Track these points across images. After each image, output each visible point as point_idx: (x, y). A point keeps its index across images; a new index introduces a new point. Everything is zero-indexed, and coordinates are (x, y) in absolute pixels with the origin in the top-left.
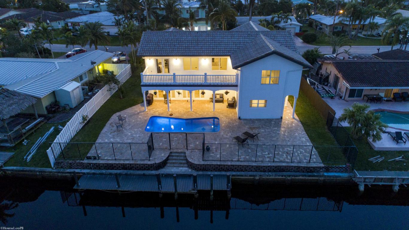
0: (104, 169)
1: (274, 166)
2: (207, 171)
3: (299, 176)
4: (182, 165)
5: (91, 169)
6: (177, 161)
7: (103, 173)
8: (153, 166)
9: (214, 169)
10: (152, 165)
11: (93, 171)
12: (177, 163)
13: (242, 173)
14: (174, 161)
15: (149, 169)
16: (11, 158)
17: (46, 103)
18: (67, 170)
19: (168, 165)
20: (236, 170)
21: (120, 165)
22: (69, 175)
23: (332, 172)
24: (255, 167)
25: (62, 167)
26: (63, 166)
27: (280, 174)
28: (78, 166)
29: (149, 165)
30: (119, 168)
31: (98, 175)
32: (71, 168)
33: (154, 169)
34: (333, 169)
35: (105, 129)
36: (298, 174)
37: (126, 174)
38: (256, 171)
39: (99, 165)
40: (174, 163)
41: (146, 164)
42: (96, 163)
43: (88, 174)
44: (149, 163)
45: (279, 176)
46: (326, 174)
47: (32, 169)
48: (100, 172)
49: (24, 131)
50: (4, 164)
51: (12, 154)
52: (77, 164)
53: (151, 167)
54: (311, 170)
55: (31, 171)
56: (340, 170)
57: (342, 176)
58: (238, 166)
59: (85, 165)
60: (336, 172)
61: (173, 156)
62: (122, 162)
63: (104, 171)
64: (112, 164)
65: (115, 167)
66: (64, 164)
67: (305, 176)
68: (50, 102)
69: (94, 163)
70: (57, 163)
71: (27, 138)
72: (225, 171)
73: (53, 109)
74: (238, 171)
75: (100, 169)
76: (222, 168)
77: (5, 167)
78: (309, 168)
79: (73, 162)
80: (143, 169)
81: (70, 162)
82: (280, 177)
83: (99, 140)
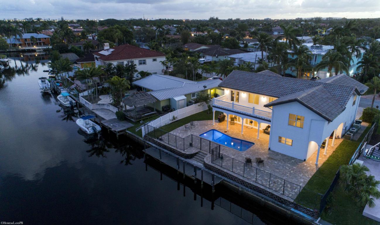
1: (254, 185)
2: (211, 170)
3: (270, 201)
4: (201, 162)
5: (157, 145)
6: (200, 158)
7: (161, 150)
9: (216, 171)
10: (184, 154)
11: (157, 146)
13: (231, 181)
14: (198, 158)
15: (181, 156)
16: (131, 127)
17: (163, 104)
18: (147, 142)
19: (194, 158)
20: (228, 177)
21: (169, 148)
23: (300, 210)
24: (241, 180)
25: (146, 140)
27: (256, 193)
28: (152, 141)
29: (182, 153)
30: (168, 150)
31: (157, 150)
32: (149, 141)
33: (184, 157)
34: (301, 208)
35: (180, 128)
36: (269, 199)
37: (170, 155)
38: (241, 184)
39: (160, 144)
40: (197, 159)
43: (154, 147)
44: (183, 152)
45: (255, 194)
46: (292, 209)
47: (137, 136)
49: (143, 116)
50: (127, 129)
51: (133, 125)
54: (282, 201)
56: (307, 212)
57: (306, 217)
58: (231, 175)
59: (155, 142)
60: (303, 212)
61: (200, 154)
66: (147, 138)
67: (274, 203)
68: (166, 105)
69: (158, 142)
70: (145, 136)
71: (143, 120)
72: (222, 175)
73: (165, 109)
74: (229, 178)
75: (160, 147)
76: (220, 172)
77: (127, 130)
78: (281, 198)
79: (152, 138)
80: (179, 155)
82: (255, 196)
83: (172, 132)
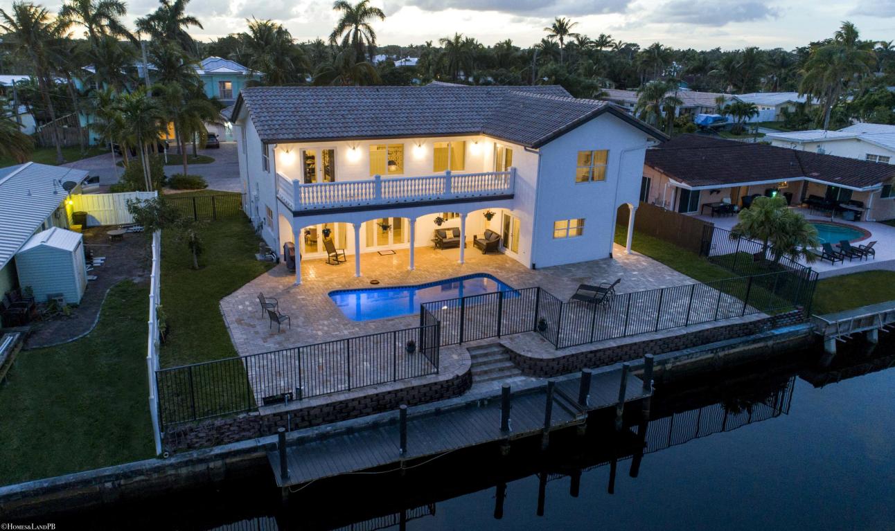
0: (325, 421)
2: (571, 372)
4: (507, 373)
6: (492, 367)
7: (328, 432)
8: (453, 384)
9: (585, 365)
10: (450, 384)
12: (494, 369)
14: (485, 368)
18: (211, 450)
19: (477, 378)
21: (368, 400)
22: (219, 463)
25: (190, 447)
26: (195, 440)
28: (244, 430)
29: (441, 385)
30: (364, 411)
31: (313, 444)
32: (219, 442)
33: (454, 394)
39: (309, 414)
40: (486, 372)
41: (436, 384)
42: (301, 410)
47: (88, 474)
48: (316, 432)
52: (239, 427)
53: (448, 390)
55: (86, 482)
59: (266, 423)
61: (476, 357)
62: (372, 392)
63: (328, 428)
64: (345, 403)
65: (354, 408)
66: (197, 436)
67: (748, 342)
69: (292, 411)
70: (173, 438)
72: (607, 364)
75: (310, 425)
76: (600, 358)
78: (747, 325)
79: (229, 421)
80: (428, 398)
81: (218, 423)
